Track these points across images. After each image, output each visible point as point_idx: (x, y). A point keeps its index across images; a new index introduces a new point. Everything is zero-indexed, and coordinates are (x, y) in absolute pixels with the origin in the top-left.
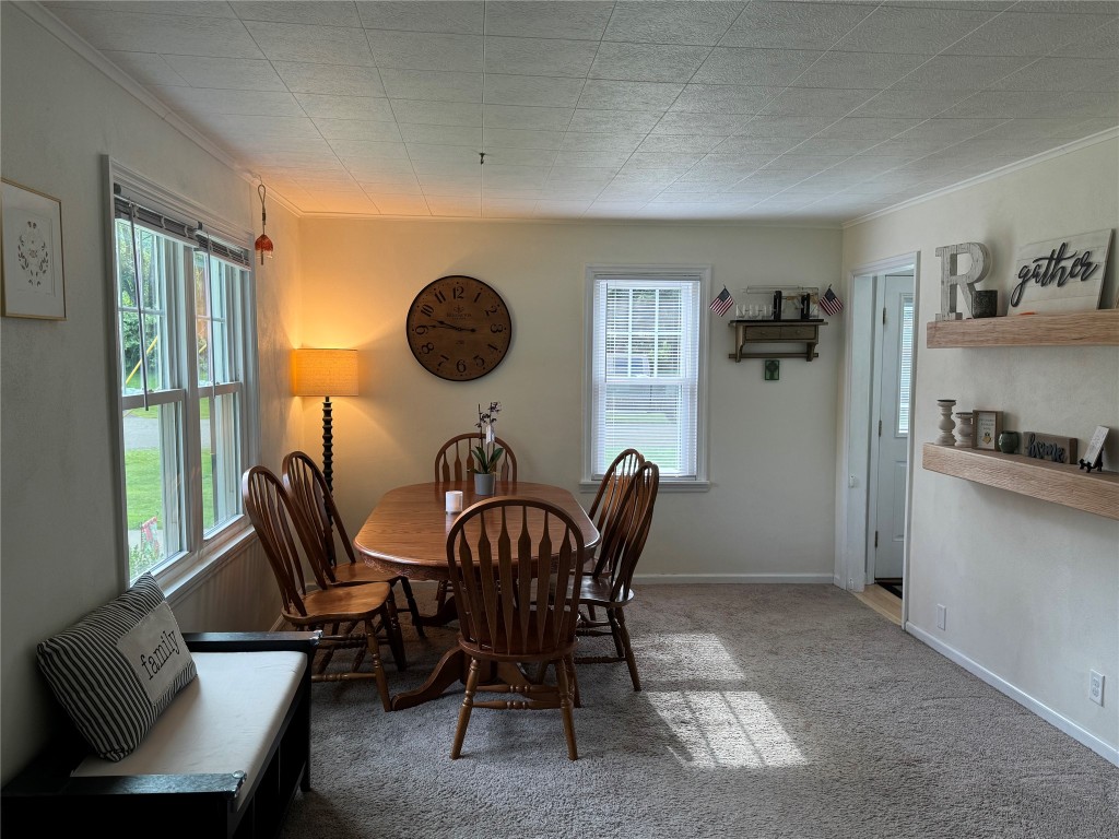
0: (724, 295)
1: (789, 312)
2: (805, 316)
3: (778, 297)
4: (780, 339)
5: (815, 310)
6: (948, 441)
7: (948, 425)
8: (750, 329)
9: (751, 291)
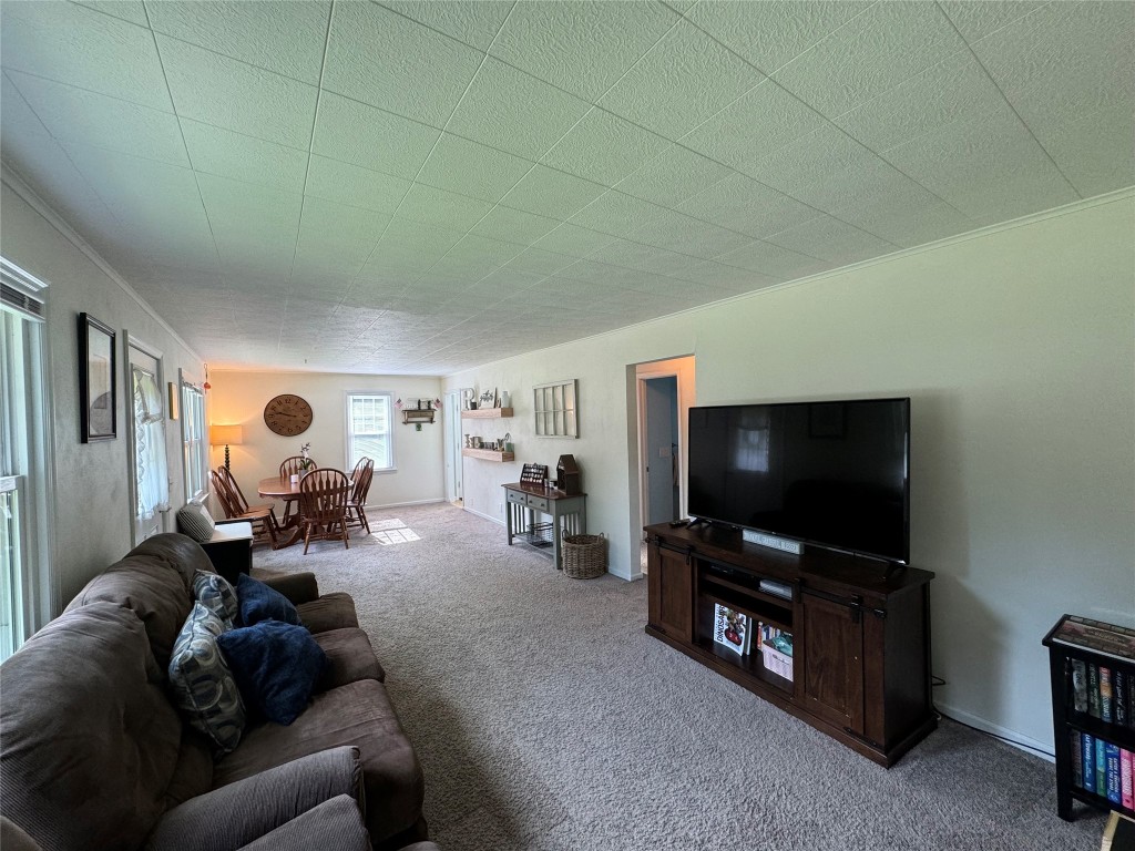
0: (400, 401)
1: (424, 407)
2: (429, 408)
3: (419, 402)
4: (421, 416)
5: (433, 406)
6: (468, 446)
7: (468, 442)
8: (410, 413)
9: (410, 400)
